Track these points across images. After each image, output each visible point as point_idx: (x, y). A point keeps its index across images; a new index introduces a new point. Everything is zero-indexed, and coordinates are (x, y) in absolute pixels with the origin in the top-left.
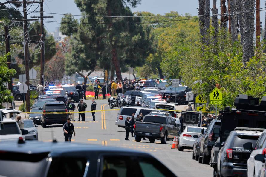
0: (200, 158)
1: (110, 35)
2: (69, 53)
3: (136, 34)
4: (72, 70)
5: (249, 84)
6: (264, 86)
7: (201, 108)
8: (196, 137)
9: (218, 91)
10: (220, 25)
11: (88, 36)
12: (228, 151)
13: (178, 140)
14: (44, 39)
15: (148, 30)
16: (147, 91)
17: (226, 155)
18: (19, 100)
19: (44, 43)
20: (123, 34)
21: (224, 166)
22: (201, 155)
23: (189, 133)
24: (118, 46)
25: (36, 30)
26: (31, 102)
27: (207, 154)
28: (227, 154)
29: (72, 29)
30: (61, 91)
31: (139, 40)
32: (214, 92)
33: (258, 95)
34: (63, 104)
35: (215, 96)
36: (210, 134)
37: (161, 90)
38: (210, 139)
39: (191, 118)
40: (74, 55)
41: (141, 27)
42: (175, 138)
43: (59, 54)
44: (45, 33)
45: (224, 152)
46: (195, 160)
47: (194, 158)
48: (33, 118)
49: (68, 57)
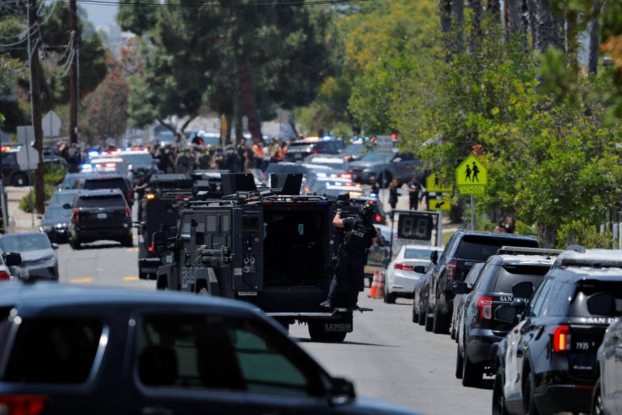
0: (429, 318)
1: (232, 32)
2: (138, 75)
3: (294, 29)
4: (144, 116)
5: (548, 146)
6: (582, 150)
7: (440, 202)
8: (420, 269)
9: (478, 164)
10: (484, 8)
11: (181, 36)
12: (482, 302)
13: (384, 276)
14: (78, 42)
15: (324, 21)
16: (318, 164)
17: (477, 311)
18: (21, 186)
19: (78, 51)
20: (264, 31)
21: (473, 336)
22: (431, 312)
23: (408, 262)
24: (252, 60)
25: (60, 22)
26: (47, 191)
27: (445, 310)
28: (480, 308)
29: (146, 19)
30: (117, 164)
31: (300, 43)
32: (468, 166)
33: (568, 171)
34: (118, 196)
35: (468, 175)
36: (450, 263)
37: (351, 160)
38: (451, 274)
39: (415, 227)
40: (150, 80)
41: (307, 14)
42: (377, 273)
43: (115, 78)
44: (81, 26)
45: (473, 306)
46: (418, 324)
47: (415, 320)
48: (49, 228)
49: (137, 84)
